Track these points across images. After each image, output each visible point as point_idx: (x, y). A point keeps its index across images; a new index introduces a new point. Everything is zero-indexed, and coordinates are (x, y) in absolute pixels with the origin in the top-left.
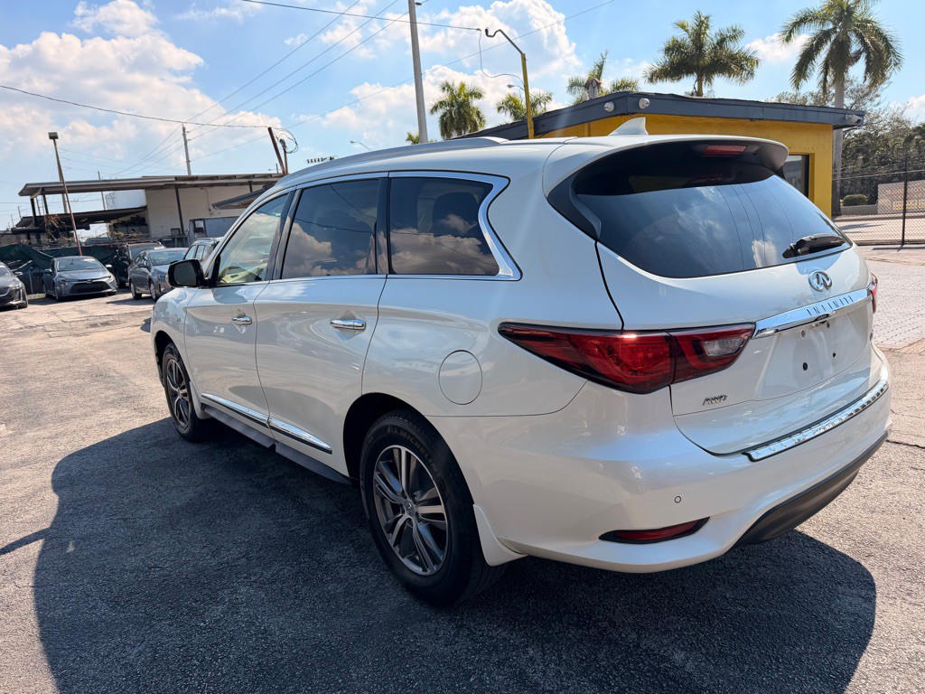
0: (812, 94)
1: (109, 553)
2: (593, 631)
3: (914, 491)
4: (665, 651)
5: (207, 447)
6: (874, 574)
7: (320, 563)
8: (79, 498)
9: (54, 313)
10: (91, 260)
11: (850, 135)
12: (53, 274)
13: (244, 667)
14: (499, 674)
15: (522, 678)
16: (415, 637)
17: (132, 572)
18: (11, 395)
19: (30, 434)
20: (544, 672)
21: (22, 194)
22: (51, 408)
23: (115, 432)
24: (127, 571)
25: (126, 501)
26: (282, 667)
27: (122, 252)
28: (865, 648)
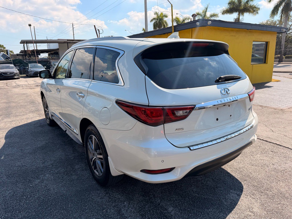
0: (278, 20)
1: (13, 160)
2: (147, 198)
3: (269, 159)
4: (167, 207)
5: (54, 128)
6: (244, 187)
7: (73, 169)
8: (11, 142)
9: (27, 81)
10: (40, 65)
11: (290, 35)
12: (28, 69)
13: (38, 200)
14: (113, 210)
15: (119, 212)
16: (92, 195)
17: (17, 167)
18: (5, 107)
19: (5, 120)
20: (127, 210)
21: (21, 43)
22: (14, 112)
23: (29, 121)
24: (16, 166)
25: (24, 144)
26: (49, 201)
27: (50, 63)
28: (231, 212)
